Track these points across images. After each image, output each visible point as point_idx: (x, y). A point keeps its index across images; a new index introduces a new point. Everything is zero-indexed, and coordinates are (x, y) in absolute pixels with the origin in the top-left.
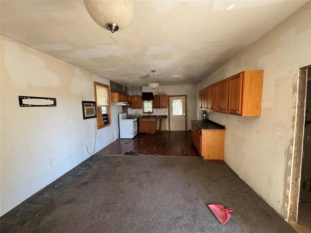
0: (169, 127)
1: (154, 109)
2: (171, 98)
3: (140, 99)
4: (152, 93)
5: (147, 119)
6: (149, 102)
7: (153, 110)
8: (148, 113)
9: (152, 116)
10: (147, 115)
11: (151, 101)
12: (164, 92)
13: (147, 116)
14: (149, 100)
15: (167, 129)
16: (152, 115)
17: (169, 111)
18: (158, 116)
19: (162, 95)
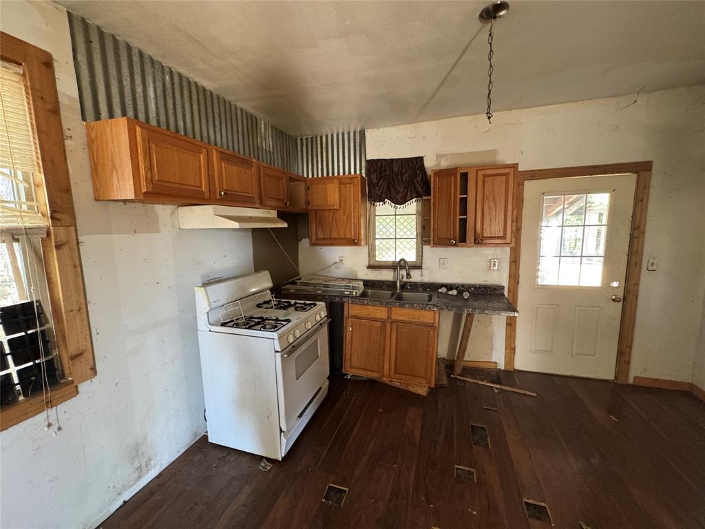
0: (511, 349)
1: (427, 248)
2: (530, 187)
3: (354, 191)
4: (421, 159)
5: (390, 310)
6: (401, 209)
7: (420, 254)
8: (395, 266)
9: (415, 287)
10: (387, 275)
11: (412, 206)
12: (494, 152)
13: (391, 285)
14: (400, 200)
15: (498, 358)
16: (416, 277)
17: (515, 262)
18: (450, 287)
19: (479, 168)
